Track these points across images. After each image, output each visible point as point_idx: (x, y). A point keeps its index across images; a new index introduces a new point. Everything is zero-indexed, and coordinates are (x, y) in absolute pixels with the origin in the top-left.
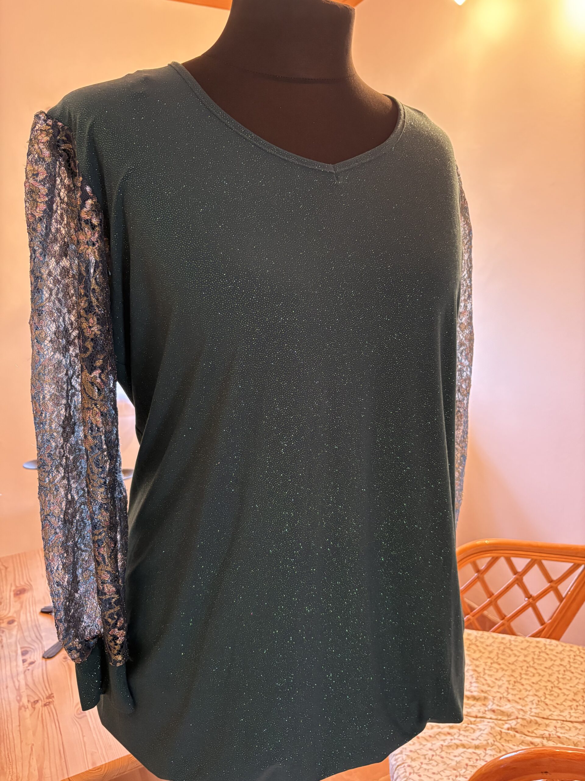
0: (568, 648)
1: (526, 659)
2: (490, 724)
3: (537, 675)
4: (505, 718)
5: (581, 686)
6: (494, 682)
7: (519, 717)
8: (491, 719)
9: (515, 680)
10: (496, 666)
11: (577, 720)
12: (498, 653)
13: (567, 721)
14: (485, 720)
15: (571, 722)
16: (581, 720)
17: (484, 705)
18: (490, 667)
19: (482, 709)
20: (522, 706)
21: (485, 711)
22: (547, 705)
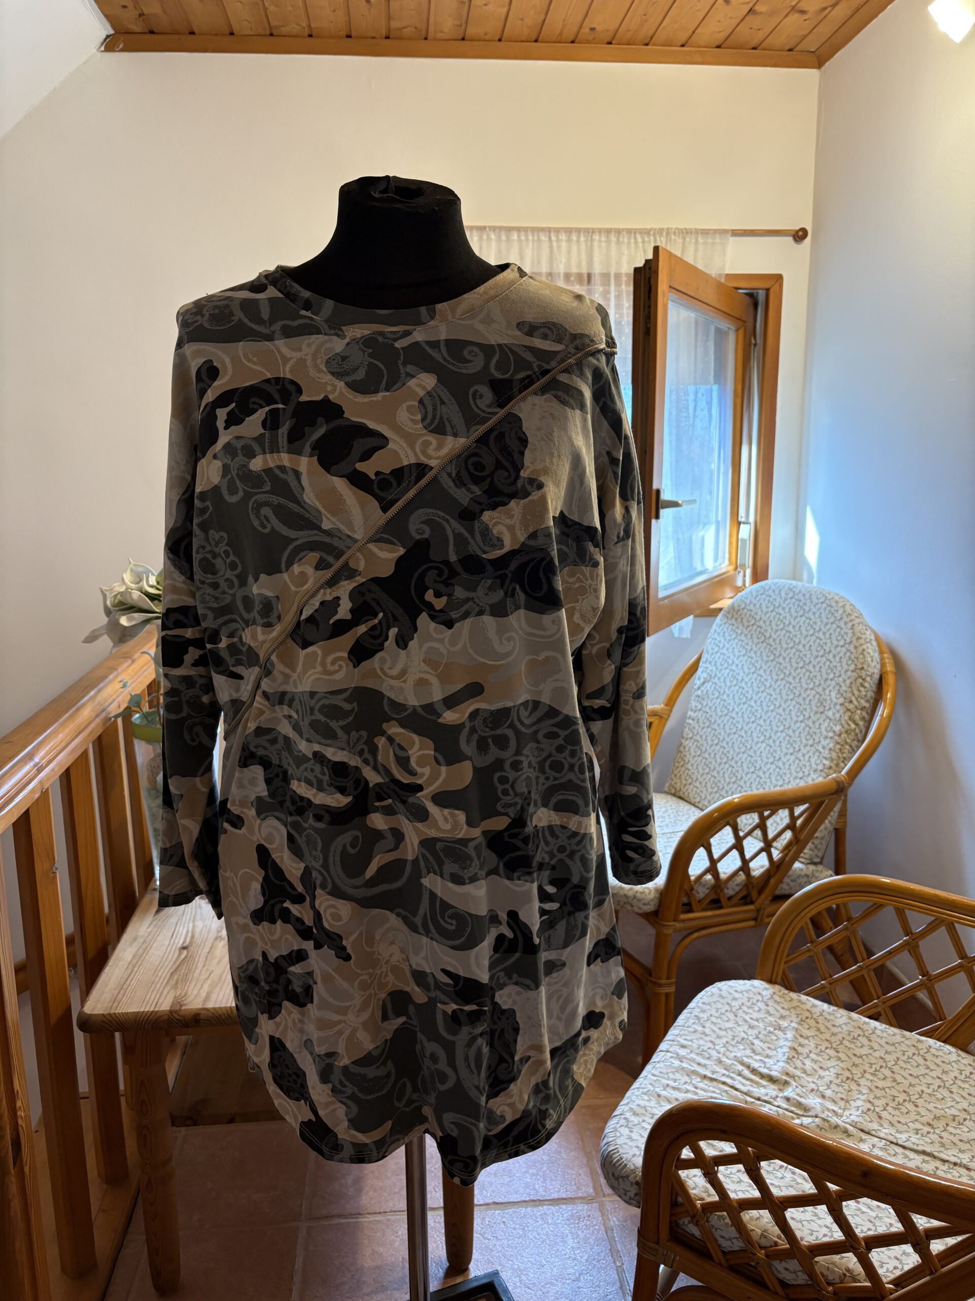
0: (965, 1061)
1: (886, 1056)
3: (890, 1079)
5: (954, 1112)
6: (815, 1070)
7: (820, 1115)
8: (778, 1107)
9: (851, 1076)
10: (832, 1053)
11: (915, 1147)
12: (843, 1038)
13: (897, 1144)
14: (768, 1105)
15: (904, 1147)
16: (920, 1148)
17: (780, 1090)
18: (821, 1051)
19: (774, 1093)
20: (840, 1108)
21: (777, 1097)
22: (880, 1117)
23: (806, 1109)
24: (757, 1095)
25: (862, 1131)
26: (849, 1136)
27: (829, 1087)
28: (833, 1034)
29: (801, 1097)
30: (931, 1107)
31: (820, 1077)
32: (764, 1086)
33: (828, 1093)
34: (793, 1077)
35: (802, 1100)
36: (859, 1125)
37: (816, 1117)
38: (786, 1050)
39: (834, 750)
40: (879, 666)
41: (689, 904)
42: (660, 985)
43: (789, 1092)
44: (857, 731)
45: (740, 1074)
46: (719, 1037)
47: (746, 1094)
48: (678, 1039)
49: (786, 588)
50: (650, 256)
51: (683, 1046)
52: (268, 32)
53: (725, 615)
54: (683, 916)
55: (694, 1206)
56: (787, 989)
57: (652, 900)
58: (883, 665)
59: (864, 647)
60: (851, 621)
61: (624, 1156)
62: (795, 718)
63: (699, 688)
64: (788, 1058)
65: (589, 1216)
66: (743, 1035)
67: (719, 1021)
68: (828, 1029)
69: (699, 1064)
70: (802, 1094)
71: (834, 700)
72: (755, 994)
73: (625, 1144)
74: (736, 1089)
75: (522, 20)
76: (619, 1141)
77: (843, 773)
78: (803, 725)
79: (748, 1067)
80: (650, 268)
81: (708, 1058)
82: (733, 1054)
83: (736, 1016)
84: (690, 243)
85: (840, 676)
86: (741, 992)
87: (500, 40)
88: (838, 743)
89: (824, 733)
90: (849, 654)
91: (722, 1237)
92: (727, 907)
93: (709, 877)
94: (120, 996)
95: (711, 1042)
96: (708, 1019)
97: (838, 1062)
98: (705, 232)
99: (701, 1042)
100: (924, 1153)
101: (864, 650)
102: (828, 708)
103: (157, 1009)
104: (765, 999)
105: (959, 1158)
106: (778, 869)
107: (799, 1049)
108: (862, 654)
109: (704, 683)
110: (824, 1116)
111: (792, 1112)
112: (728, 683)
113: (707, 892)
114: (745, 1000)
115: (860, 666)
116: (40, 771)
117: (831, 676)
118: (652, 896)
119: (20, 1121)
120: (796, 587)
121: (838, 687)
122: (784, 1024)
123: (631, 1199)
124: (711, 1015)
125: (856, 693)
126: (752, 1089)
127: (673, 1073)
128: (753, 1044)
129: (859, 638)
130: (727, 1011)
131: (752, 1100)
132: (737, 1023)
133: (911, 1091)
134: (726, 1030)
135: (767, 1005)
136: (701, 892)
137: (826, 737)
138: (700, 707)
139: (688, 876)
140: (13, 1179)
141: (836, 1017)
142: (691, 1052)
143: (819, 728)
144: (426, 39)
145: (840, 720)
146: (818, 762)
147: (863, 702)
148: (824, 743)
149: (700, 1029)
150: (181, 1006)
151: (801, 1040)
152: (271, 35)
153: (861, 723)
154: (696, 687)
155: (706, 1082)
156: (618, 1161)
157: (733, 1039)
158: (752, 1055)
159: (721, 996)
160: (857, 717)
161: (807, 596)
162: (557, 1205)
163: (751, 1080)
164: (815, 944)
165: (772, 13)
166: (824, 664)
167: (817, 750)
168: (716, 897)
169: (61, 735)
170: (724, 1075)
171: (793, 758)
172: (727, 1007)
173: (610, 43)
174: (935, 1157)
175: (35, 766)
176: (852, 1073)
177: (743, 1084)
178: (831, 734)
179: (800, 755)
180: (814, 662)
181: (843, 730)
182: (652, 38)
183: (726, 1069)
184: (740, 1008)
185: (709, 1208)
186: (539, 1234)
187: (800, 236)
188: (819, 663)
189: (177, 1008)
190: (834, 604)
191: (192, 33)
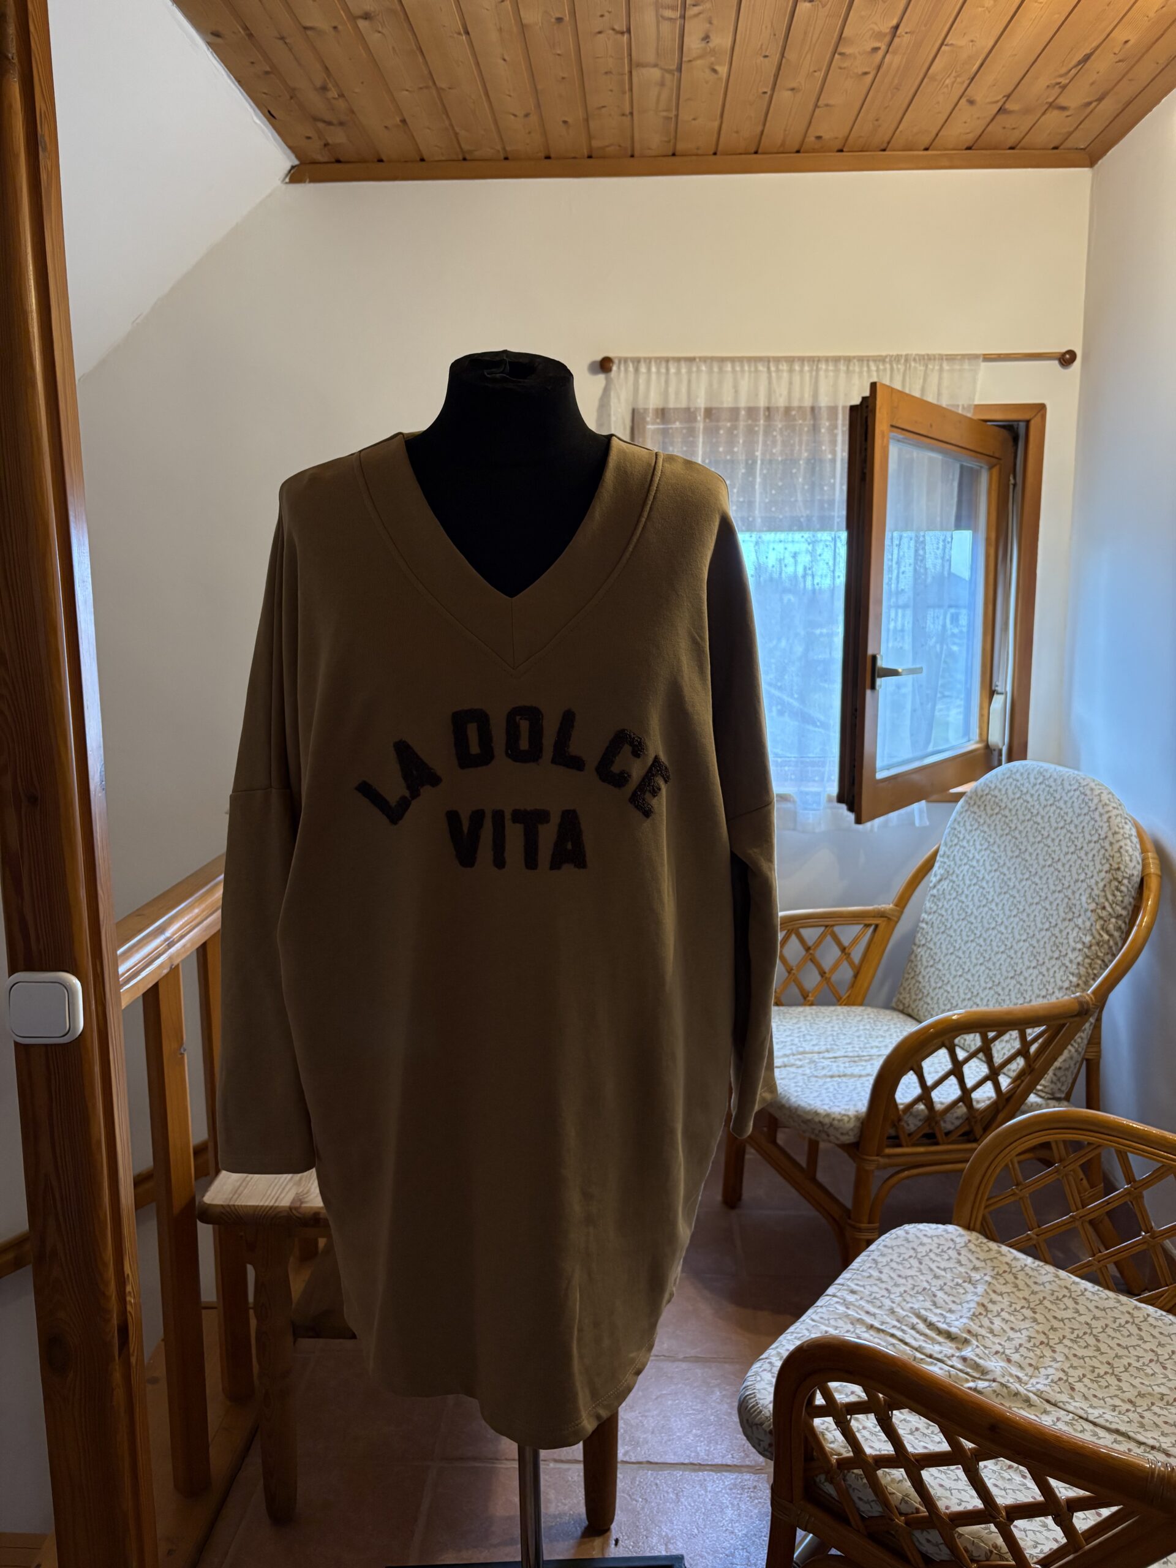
5: (1163, 1390)
6: (1004, 1331)
7: (999, 1380)
8: (952, 1367)
9: (1046, 1341)
10: (1028, 1313)
11: (1108, 1425)
12: (1044, 1298)
13: (1086, 1420)
14: (940, 1364)
15: (1095, 1424)
16: (1114, 1426)
17: (958, 1349)
18: (1015, 1310)
19: (950, 1352)
20: (1026, 1375)
21: (953, 1356)
22: (1073, 1389)
23: (984, 1372)
24: (929, 1352)
25: (1048, 1401)
26: (1031, 1405)
27: (1017, 1351)
28: (1033, 1293)
29: (980, 1358)
30: (1136, 1382)
31: (1009, 1339)
32: (940, 1343)
33: (1016, 1357)
34: (976, 1336)
35: (981, 1362)
36: (1044, 1395)
37: (994, 1381)
38: (973, 1305)
39: (1083, 965)
40: (1139, 867)
41: (897, 1137)
42: (860, 1230)
43: (968, 1352)
44: (1111, 943)
45: (913, 1328)
46: (896, 1285)
47: (916, 1349)
48: (849, 1283)
49: (1035, 772)
50: (867, 393)
51: (853, 1292)
52: (461, 157)
53: (966, 802)
54: (888, 1151)
55: (828, 1461)
56: (987, 1237)
57: (852, 1129)
58: (1145, 865)
59: (1122, 843)
60: (1108, 812)
61: (761, 1402)
62: (1039, 925)
63: (935, 887)
64: (974, 1315)
65: (755, 1487)
66: (926, 1285)
67: (900, 1267)
68: (1028, 1286)
69: (867, 1312)
70: (982, 1355)
71: (1085, 905)
72: (947, 1240)
73: (764, 1389)
74: (906, 1344)
75: (737, 132)
76: (758, 1386)
77: (1089, 992)
78: (1049, 934)
79: (925, 1320)
80: (867, 407)
81: (880, 1307)
82: (910, 1305)
83: (921, 1263)
84: (933, 370)
85: (1092, 877)
86: (931, 1237)
87: (715, 154)
88: (1087, 957)
89: (1072, 944)
90: (1103, 851)
91: (860, 1499)
92: (944, 1144)
93: (921, 1106)
94: (241, 1188)
95: (887, 1289)
96: (887, 1264)
97: (1033, 1324)
98: (951, 358)
99: (875, 1289)
100: (1117, 1432)
101: (1121, 847)
102: (1076, 915)
103: (276, 1204)
104: (958, 1247)
105: (1158, 1441)
106: (1008, 1103)
107: (990, 1306)
108: (1119, 851)
109: (940, 880)
110: (1003, 1381)
111: (967, 1374)
112: (968, 882)
113: (919, 1124)
114: (934, 1247)
115: (1115, 866)
116: (170, 946)
117: (1082, 877)
118: (851, 1125)
119: (129, 1308)
120: (1046, 771)
121: (1089, 891)
122: (976, 1276)
123: (765, 1450)
124: (892, 1260)
125: (1110, 898)
126: (924, 1345)
127: (835, 1319)
128: (935, 1296)
129: (1115, 833)
130: (911, 1257)
131: (923, 1357)
132: (920, 1271)
133: (1116, 1363)
134: (906, 1278)
135: (959, 1254)
136: (912, 1124)
137: (1074, 949)
138: (935, 908)
139: (896, 1105)
140: (117, 1367)
141: (1040, 1274)
142: (861, 1298)
143: (1067, 938)
144: (632, 156)
145: (1091, 930)
146: (1064, 978)
147: (1118, 909)
148: (1071, 956)
149: (875, 1274)
150: (302, 1203)
151: (994, 1297)
152: (465, 159)
153: (1116, 934)
154: (931, 885)
155: (872, 1332)
156: (753, 1406)
157: (913, 1289)
158: (932, 1307)
159: (907, 1240)
160: (1111, 927)
161: (1059, 782)
162: (720, 1471)
163: (926, 1335)
164: (1020, 1188)
165: (1027, 111)
166: (1075, 862)
167: (1063, 964)
168: (930, 1131)
169: (196, 911)
170: (894, 1327)
171: (1036, 972)
172: (912, 1253)
173: (841, 151)
174: (1129, 1438)
175: (166, 940)
176: (1048, 1338)
177: (915, 1339)
178: (1079, 946)
179: (1044, 970)
180: (1064, 860)
181: (1094, 941)
182: (889, 143)
183: (898, 1321)
184: (927, 1255)
185: (844, 1464)
186: (695, 1502)
187: (1067, 359)
188: (1069, 861)
189: (297, 1204)
190: (1088, 792)
191: (381, 161)
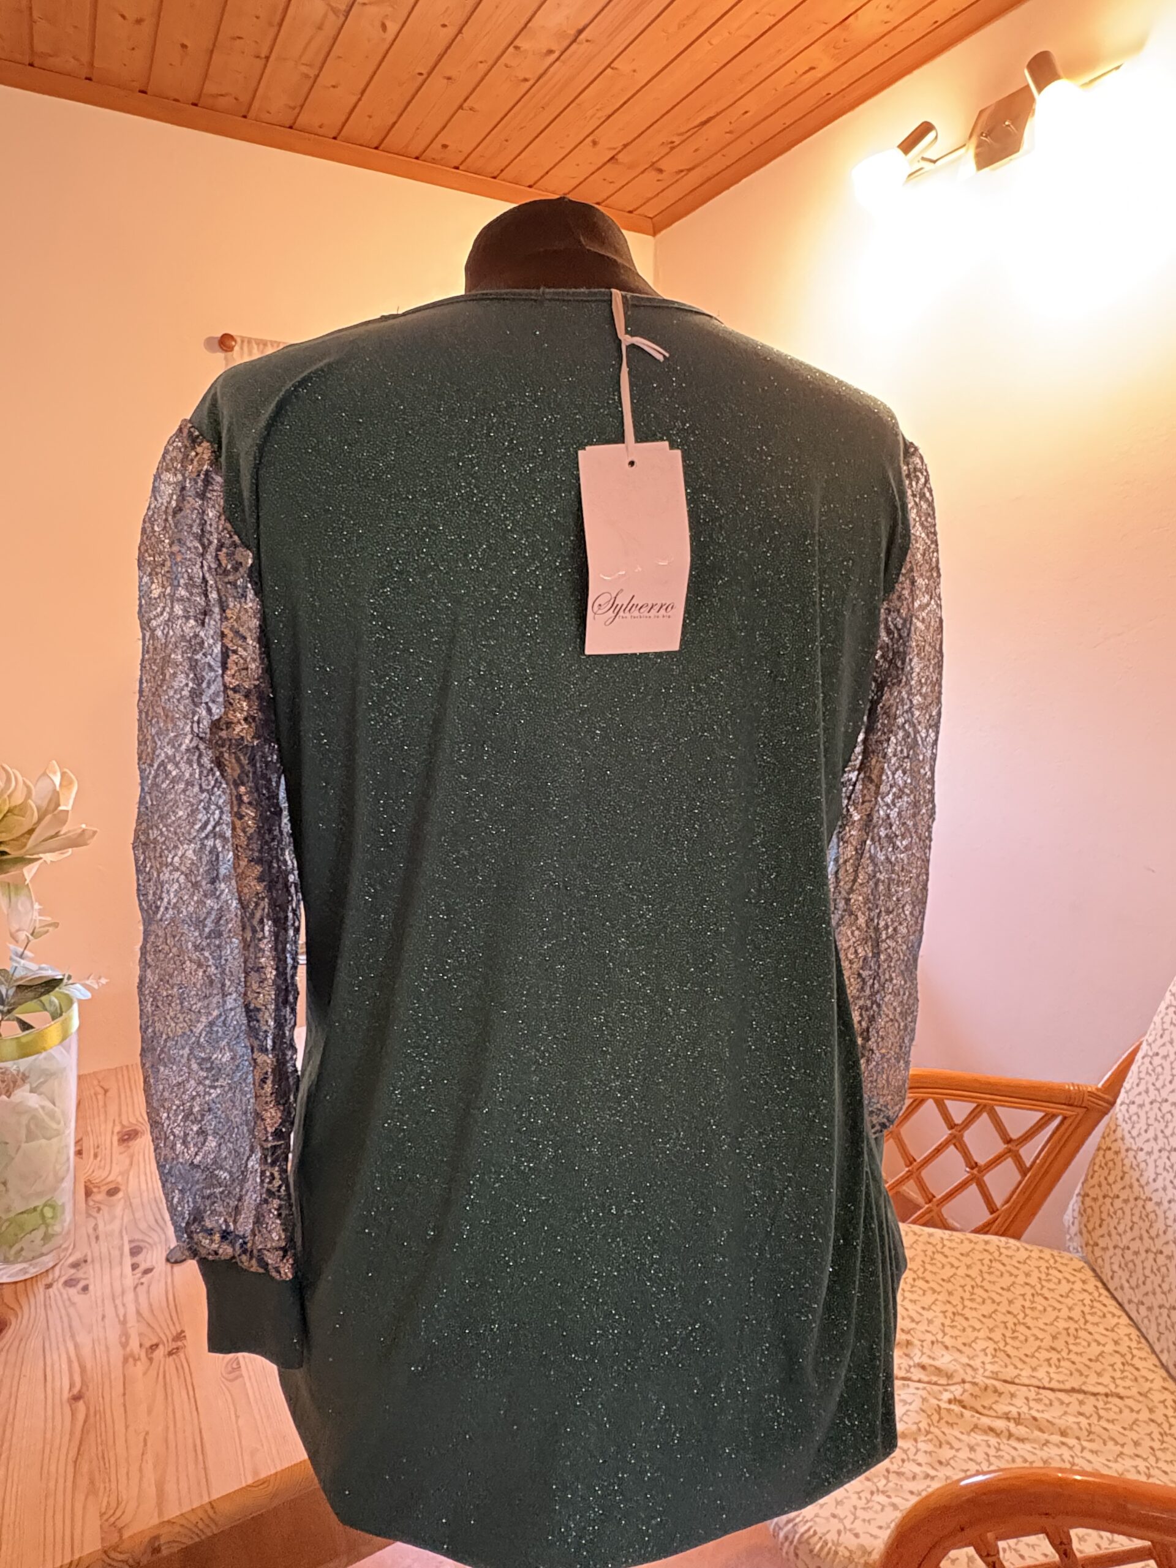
0: (1035, 1254)
1: (970, 1272)
2: (920, 1392)
3: (988, 1302)
4: (943, 1381)
9: (954, 1310)
11: (1061, 1386)
13: (1044, 1388)
15: (1052, 1390)
16: (1068, 1386)
87: (336, 137)
133: (1013, 1309)
150: (120, 1531)
165: (631, 166)
